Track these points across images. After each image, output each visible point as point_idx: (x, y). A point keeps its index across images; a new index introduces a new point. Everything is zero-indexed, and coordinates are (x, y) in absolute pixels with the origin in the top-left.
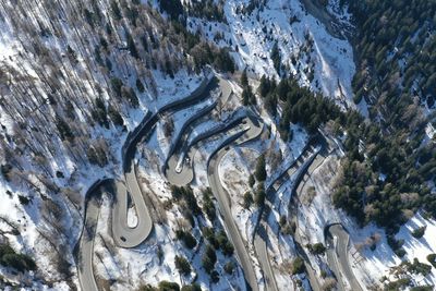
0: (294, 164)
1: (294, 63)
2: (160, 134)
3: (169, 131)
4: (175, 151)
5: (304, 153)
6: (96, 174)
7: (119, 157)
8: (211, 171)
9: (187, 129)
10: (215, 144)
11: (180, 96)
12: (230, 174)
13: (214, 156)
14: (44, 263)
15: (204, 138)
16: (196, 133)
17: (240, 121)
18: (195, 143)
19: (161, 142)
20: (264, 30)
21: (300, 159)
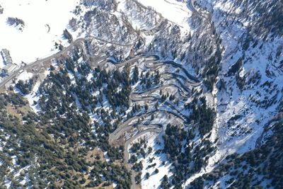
0: (179, 112)
1: (238, 127)
2: (176, 69)
3: (178, 71)
4: (173, 74)
5: (184, 116)
6: (160, 56)
7: (166, 60)
8: (170, 85)
9: (181, 77)
10: (179, 86)
11: (189, 72)
12: (170, 89)
13: (176, 86)
14: (140, 51)
15: (179, 82)
16: (180, 79)
17: (187, 91)
18: (178, 80)
19: (174, 70)
20: (247, 110)
21: (181, 114)
